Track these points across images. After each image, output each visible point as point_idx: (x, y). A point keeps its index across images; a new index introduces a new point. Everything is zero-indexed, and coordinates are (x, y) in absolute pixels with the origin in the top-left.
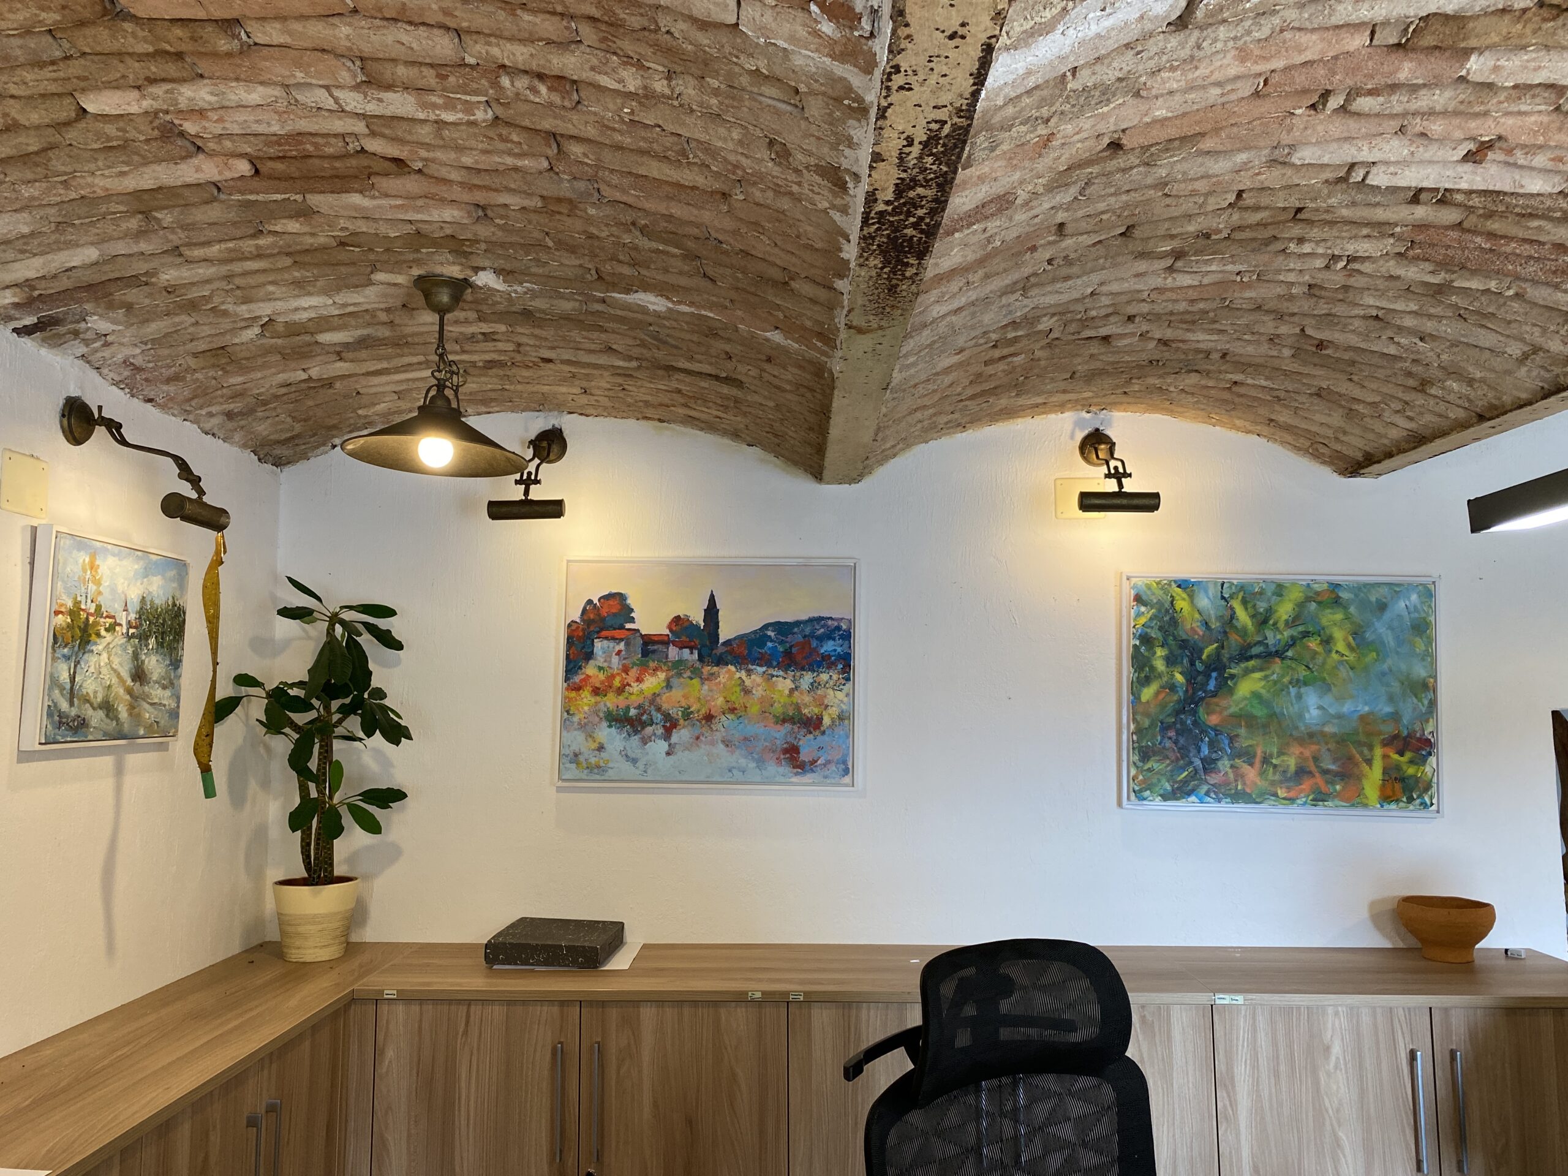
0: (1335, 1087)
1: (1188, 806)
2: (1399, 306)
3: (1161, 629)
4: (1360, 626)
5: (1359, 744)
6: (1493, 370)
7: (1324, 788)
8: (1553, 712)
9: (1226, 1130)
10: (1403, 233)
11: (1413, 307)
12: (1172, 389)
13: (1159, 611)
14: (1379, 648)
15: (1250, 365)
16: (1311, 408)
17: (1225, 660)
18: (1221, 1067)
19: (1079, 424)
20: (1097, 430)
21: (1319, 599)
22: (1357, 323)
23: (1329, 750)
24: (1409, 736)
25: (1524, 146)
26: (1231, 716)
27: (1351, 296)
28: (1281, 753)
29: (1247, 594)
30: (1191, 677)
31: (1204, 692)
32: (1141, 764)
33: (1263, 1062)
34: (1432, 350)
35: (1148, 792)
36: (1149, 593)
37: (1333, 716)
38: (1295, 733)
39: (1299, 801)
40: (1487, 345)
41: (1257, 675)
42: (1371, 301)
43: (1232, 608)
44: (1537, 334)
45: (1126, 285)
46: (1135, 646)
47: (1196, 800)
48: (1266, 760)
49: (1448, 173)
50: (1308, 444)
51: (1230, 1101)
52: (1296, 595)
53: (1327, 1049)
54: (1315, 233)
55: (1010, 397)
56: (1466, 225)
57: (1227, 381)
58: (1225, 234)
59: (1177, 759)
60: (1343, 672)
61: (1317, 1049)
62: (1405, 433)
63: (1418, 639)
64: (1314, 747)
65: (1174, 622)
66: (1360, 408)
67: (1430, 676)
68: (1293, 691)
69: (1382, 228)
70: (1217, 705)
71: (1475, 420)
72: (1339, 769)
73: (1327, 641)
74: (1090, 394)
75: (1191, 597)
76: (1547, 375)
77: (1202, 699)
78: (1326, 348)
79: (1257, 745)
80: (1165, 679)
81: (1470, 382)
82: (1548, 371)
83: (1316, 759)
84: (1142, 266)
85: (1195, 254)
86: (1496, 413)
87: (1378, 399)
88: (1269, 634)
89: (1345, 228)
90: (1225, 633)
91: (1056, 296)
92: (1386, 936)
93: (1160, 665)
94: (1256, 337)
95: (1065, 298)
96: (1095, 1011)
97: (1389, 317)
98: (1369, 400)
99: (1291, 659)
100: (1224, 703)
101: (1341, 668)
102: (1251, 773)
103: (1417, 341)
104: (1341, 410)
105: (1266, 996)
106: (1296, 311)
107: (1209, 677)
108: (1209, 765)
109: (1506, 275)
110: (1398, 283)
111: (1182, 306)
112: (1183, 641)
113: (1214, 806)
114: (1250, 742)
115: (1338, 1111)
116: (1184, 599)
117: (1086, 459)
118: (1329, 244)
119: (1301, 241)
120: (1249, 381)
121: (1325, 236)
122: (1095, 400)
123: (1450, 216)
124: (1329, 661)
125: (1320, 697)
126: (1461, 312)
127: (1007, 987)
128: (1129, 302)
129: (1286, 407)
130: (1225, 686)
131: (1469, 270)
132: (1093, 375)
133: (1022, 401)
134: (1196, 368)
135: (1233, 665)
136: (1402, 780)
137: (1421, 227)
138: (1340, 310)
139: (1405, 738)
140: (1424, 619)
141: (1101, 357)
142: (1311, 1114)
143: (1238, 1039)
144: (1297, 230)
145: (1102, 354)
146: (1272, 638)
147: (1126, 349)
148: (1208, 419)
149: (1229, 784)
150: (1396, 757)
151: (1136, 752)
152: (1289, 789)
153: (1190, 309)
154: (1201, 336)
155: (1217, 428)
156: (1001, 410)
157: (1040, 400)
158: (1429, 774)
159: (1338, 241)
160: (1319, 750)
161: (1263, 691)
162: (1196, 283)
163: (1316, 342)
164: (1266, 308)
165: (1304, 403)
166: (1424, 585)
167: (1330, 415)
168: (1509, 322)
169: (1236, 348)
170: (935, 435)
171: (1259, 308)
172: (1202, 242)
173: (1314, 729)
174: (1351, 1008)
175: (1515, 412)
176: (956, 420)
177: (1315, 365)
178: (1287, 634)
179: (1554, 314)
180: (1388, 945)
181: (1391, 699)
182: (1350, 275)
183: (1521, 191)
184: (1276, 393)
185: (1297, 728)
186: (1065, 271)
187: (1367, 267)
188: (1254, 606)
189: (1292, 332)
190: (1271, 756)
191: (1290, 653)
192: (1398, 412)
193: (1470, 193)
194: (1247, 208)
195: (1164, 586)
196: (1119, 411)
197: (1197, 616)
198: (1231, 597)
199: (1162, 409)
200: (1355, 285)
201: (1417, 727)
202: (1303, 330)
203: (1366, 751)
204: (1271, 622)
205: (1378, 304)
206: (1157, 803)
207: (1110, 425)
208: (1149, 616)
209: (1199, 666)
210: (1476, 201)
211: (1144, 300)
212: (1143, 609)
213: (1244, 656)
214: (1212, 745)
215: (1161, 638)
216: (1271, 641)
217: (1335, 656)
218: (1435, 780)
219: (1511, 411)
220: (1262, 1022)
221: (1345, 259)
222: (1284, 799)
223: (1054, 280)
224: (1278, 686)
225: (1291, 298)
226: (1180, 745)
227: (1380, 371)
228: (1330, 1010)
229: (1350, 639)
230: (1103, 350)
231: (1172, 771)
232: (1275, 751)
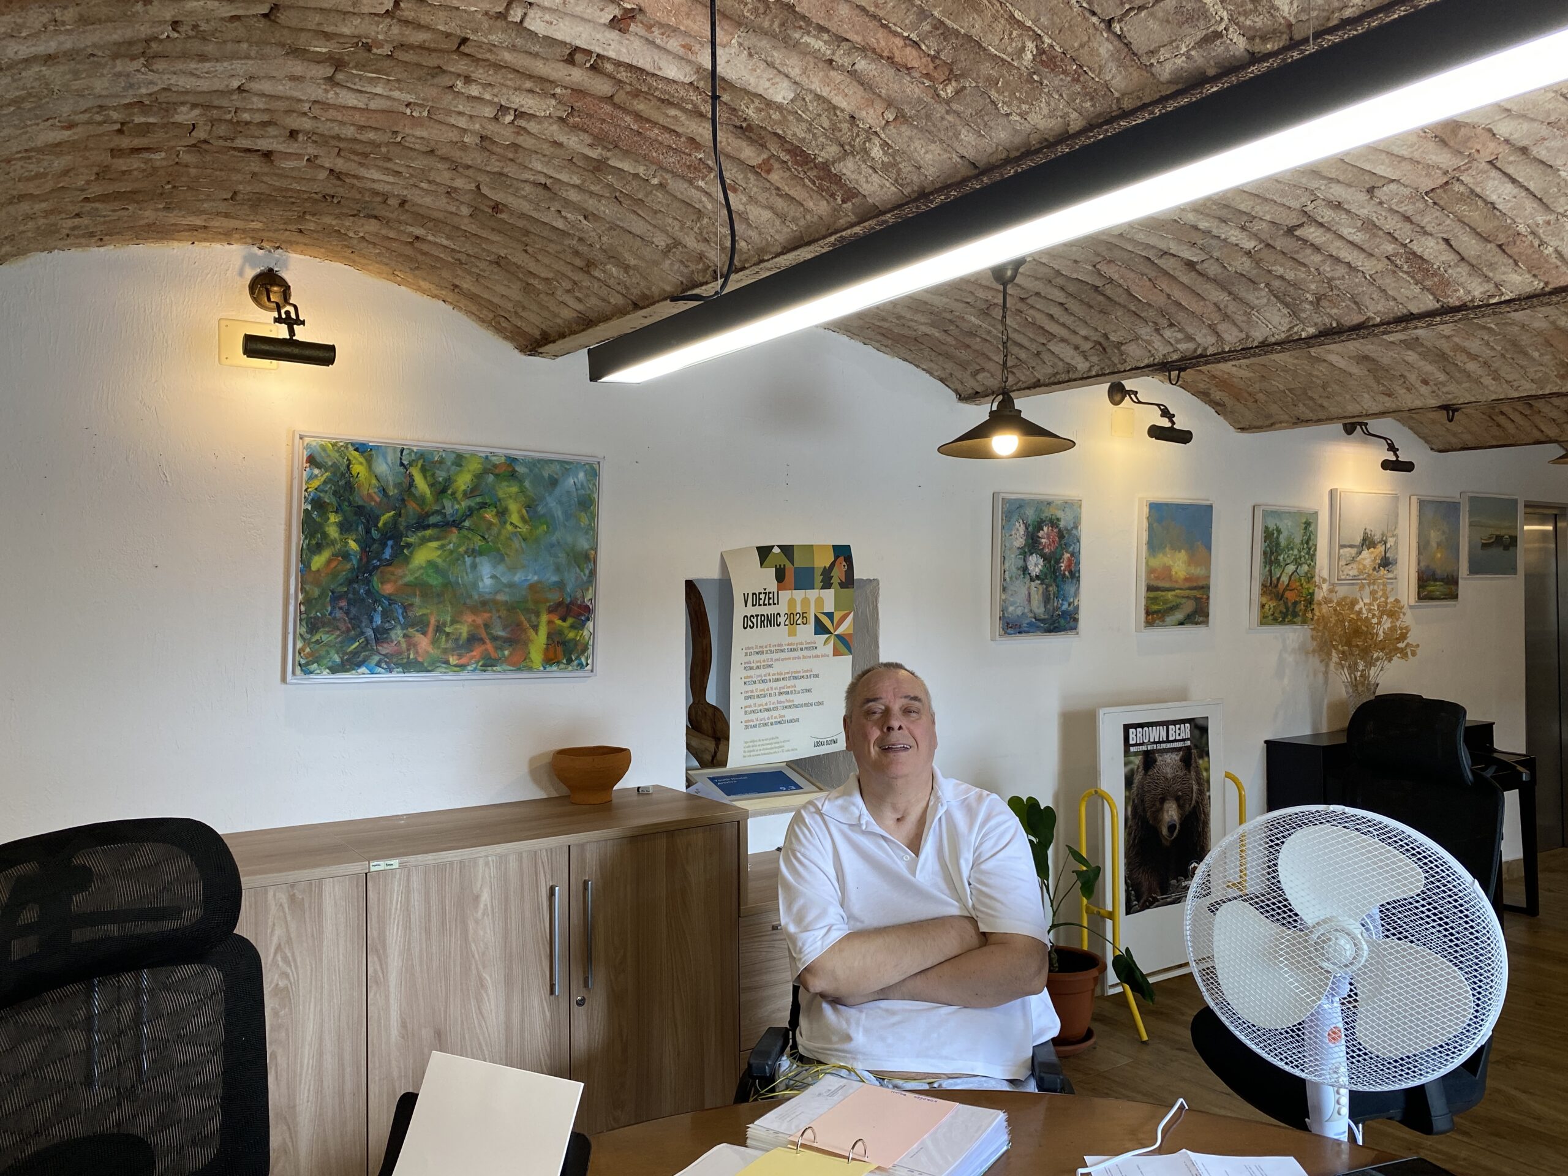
0: (482, 933)
1: (358, 680)
2: (564, 177)
3: (335, 493)
4: (533, 500)
5: (527, 611)
6: (641, 258)
7: (494, 654)
8: (687, 582)
9: (375, 994)
10: (563, 95)
11: (576, 180)
12: (351, 234)
13: (334, 474)
14: (549, 521)
15: (431, 219)
16: (492, 277)
17: (401, 528)
18: (373, 933)
19: (249, 260)
20: (271, 270)
21: (497, 471)
22: (528, 189)
23: (500, 617)
24: (571, 603)
25: (661, 25)
26: (406, 585)
27: (521, 157)
28: (454, 622)
29: (426, 461)
30: (366, 545)
31: (379, 560)
32: (308, 636)
33: (415, 918)
34: (594, 230)
35: (315, 665)
36: (323, 454)
37: (505, 585)
38: (468, 601)
39: (469, 668)
40: (638, 233)
41: (434, 544)
42: (539, 167)
43: (411, 476)
44: (677, 228)
45: (281, 87)
46: (306, 511)
47: (367, 671)
48: (439, 629)
49: (598, 36)
50: (491, 316)
51: (381, 965)
52: (475, 466)
53: (477, 898)
54: (479, 74)
55: (157, 210)
56: (616, 99)
57: (410, 234)
58: (386, 50)
59: (348, 630)
60: (516, 543)
61: (467, 899)
62: (575, 315)
63: (583, 514)
64: (486, 615)
65: (350, 487)
66: (535, 282)
67: (592, 549)
68: (468, 560)
69: (543, 85)
70: (393, 574)
71: (631, 308)
72: (508, 636)
73: (503, 513)
74: (259, 226)
75: (369, 461)
76: (686, 271)
77: (376, 568)
78: (502, 211)
79: (431, 613)
80: (338, 546)
81: (627, 268)
82: (687, 267)
83: (487, 626)
84: (297, 67)
85: (356, 67)
86: (647, 302)
87: (551, 275)
88: (447, 503)
89: (510, 76)
90: (403, 500)
91: (193, 80)
92: (543, 788)
93: (333, 532)
94: (433, 188)
95: (204, 85)
96: (196, 890)
97: (556, 187)
98: (543, 275)
99: (469, 529)
100: (399, 572)
101: (515, 539)
102: (423, 642)
103: (581, 218)
104: (519, 283)
105: (420, 857)
106: (470, 163)
107: (385, 545)
108: (381, 635)
109: (652, 163)
110: (559, 152)
111: (349, 132)
112: (358, 507)
113: (385, 676)
114: (425, 611)
115: (484, 954)
116: (361, 464)
117: (257, 301)
118: (496, 91)
119: (468, 80)
120: (430, 238)
121: (491, 80)
122: (266, 234)
123: (602, 86)
124: (504, 532)
125: (494, 567)
126: (618, 194)
127: (84, 878)
128: (289, 112)
129: (470, 273)
130: (401, 555)
131: (622, 149)
132: (260, 200)
133: (173, 218)
134: (375, 213)
135: (410, 533)
136: (564, 643)
137: (579, 92)
138: (511, 170)
139: (568, 606)
140: (589, 495)
141: (265, 179)
142: (458, 962)
143: (391, 902)
144: (461, 66)
145: (266, 174)
146: (450, 508)
147: (294, 174)
148: (392, 276)
149: (401, 653)
150: (559, 622)
151: (304, 623)
152: (460, 656)
153: (358, 136)
154: (375, 174)
155: (403, 288)
156: (149, 225)
157: (198, 222)
158: (587, 638)
159: (504, 90)
160: (491, 618)
161: (439, 561)
162: (361, 105)
163: (493, 204)
164: (439, 153)
165: (484, 271)
166: (591, 465)
167: (509, 287)
168: (656, 212)
169: (414, 196)
170: (60, 244)
171: (432, 152)
172: (363, 54)
173: (488, 597)
174: (501, 857)
175: (661, 304)
176: (87, 227)
177: (493, 230)
178: (464, 504)
179: (690, 210)
180: (544, 796)
181: (558, 569)
182: (518, 133)
183: (659, 73)
184: (458, 256)
185: (471, 597)
186: (195, 46)
187: (532, 126)
188: (433, 475)
189: (468, 187)
190: (445, 625)
191: (467, 524)
192: (568, 291)
193: (618, 64)
194: (406, 22)
195: (341, 448)
196: (295, 252)
197: (374, 481)
198: (411, 464)
199: (344, 257)
200: (523, 145)
201: (579, 595)
202: (478, 187)
203: (533, 618)
204: (449, 492)
205: (545, 171)
206: (325, 676)
207: (285, 266)
208: (323, 479)
209: (375, 534)
210: (623, 75)
211: (305, 114)
212: (316, 471)
213: (421, 524)
214: (386, 615)
215: (335, 503)
216: (449, 511)
217: (509, 527)
218: (591, 643)
219: (658, 301)
220: (416, 881)
221: (512, 112)
222: (455, 666)
223: (184, 56)
224: (455, 555)
225: (464, 147)
226: (351, 616)
227: (553, 245)
228: (481, 862)
229: (524, 511)
230: (266, 170)
231: (341, 642)
232: (449, 619)
